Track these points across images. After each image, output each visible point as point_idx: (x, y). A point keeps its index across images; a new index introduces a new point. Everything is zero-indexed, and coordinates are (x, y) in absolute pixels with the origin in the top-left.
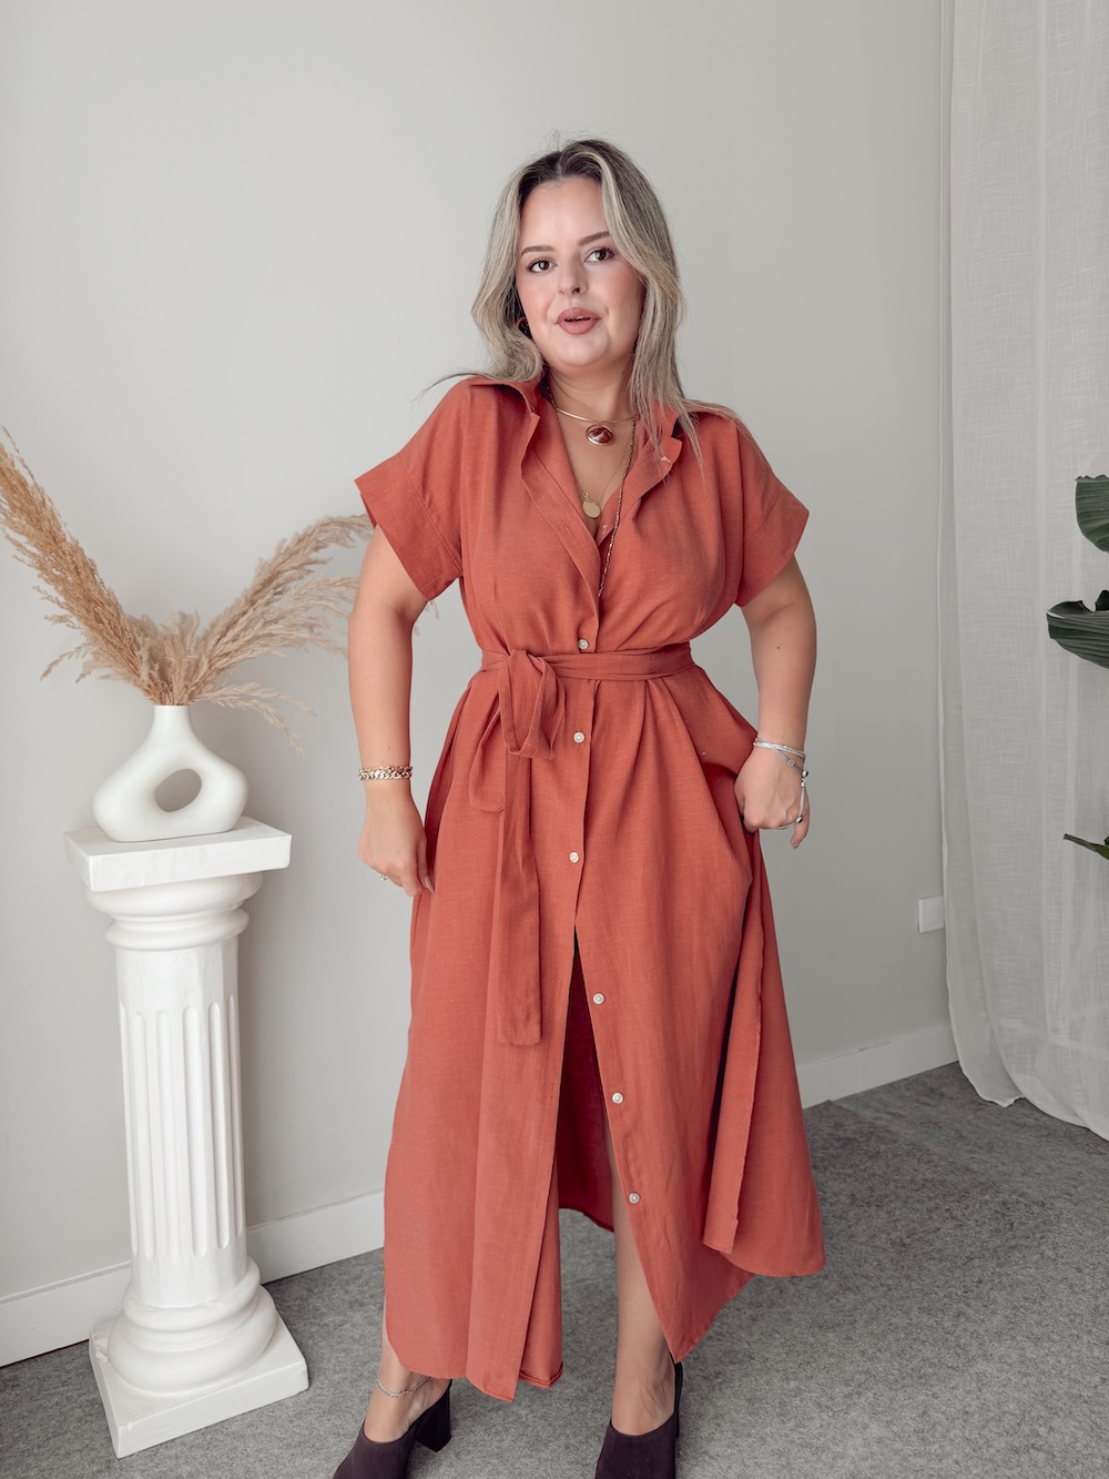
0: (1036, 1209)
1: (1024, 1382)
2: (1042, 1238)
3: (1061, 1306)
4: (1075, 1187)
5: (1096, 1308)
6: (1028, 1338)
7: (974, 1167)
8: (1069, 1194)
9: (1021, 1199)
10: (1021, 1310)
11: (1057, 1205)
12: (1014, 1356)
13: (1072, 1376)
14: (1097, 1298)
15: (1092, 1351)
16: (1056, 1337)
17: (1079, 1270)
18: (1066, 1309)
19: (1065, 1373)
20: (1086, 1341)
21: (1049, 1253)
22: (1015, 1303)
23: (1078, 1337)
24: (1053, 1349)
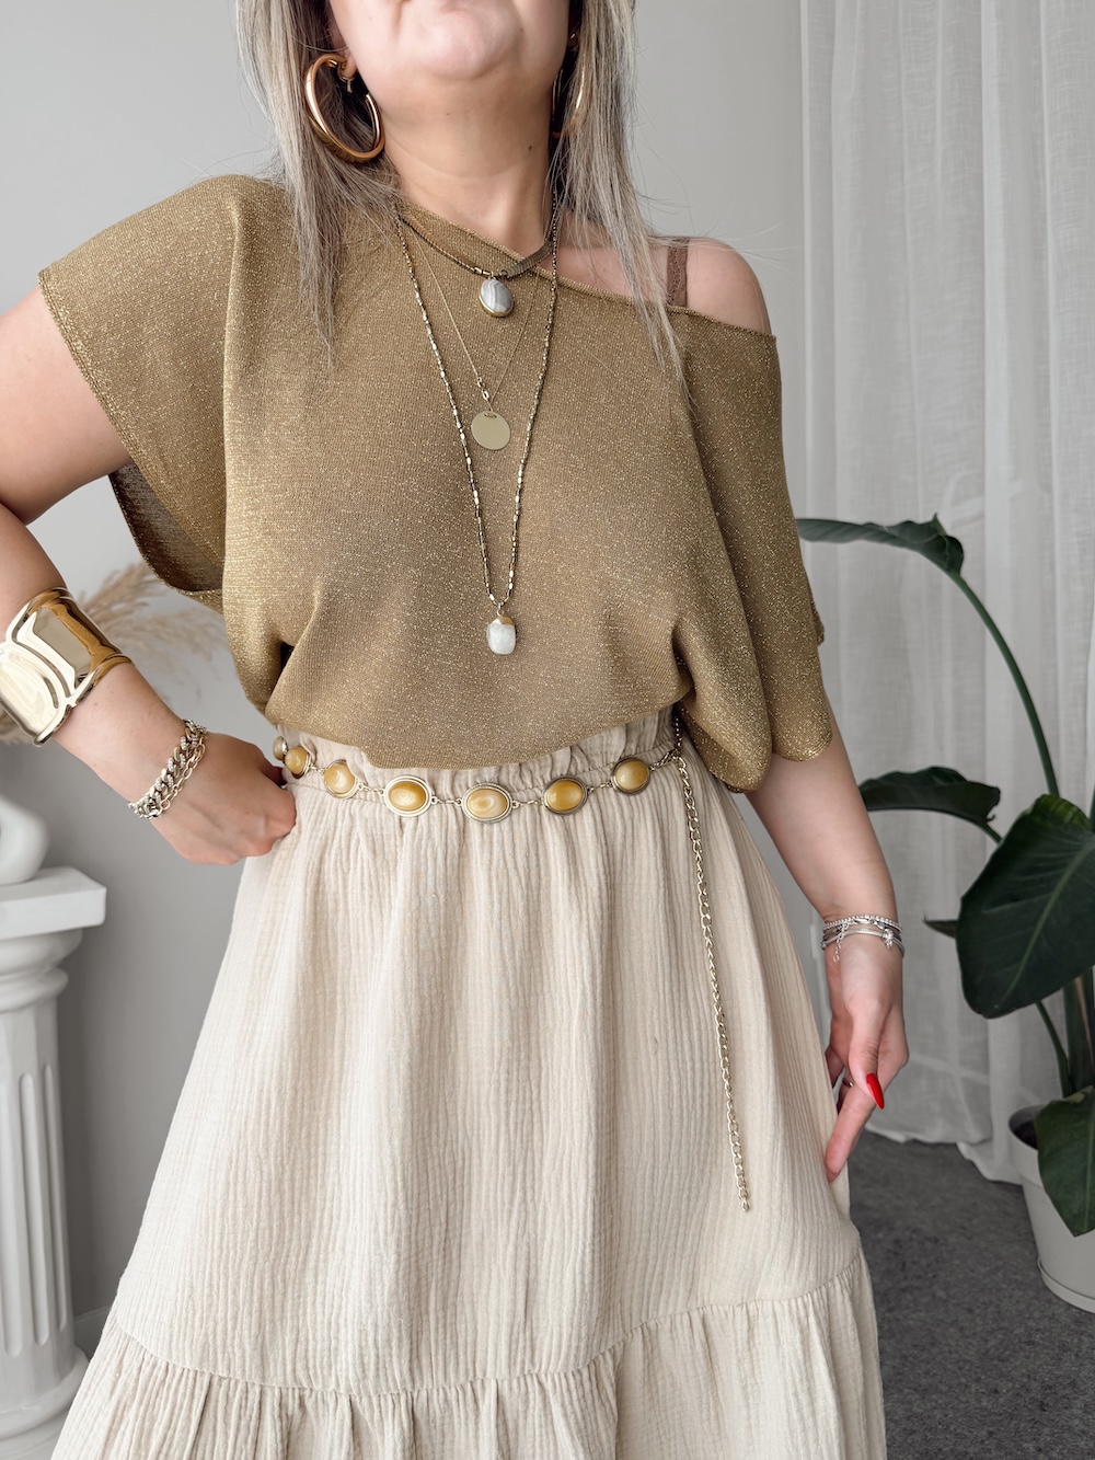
0: (929, 1245)
1: (909, 1441)
2: (935, 1276)
3: (950, 1352)
4: (969, 1220)
5: (987, 1351)
6: (915, 1390)
7: (869, 1203)
8: (964, 1228)
9: (914, 1236)
10: (910, 1359)
11: (952, 1239)
12: (900, 1412)
13: (959, 1431)
14: (986, 1341)
15: (979, 1401)
16: (944, 1388)
17: (970, 1311)
18: (955, 1355)
19: (952, 1428)
20: (973, 1390)
21: (941, 1294)
22: (904, 1352)
23: (966, 1386)
24: (940, 1402)
